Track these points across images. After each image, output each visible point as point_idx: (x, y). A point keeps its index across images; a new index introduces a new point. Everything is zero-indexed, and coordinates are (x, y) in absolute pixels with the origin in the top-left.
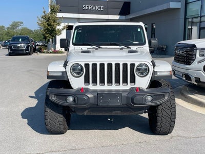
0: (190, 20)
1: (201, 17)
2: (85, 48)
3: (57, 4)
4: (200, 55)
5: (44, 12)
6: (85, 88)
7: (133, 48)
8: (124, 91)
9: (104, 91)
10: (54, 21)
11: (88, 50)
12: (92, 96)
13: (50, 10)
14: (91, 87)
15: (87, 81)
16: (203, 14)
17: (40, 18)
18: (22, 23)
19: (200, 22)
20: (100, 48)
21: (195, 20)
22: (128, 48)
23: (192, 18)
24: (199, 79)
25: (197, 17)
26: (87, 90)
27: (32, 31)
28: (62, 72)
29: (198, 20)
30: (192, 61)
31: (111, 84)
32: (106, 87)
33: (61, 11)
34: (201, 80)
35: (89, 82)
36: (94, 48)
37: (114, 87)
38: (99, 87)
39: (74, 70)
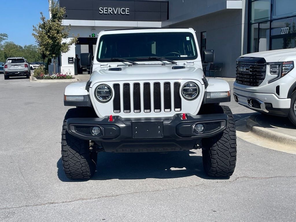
0: (256, 26)
1: (271, 21)
2: (114, 65)
3: (61, 6)
4: (271, 72)
5: (43, 19)
6: (114, 116)
7: (180, 63)
8: (167, 119)
9: (139, 119)
10: (58, 32)
11: (119, 67)
12: (124, 125)
13: (51, 15)
14: (123, 114)
15: (117, 107)
16: (274, 17)
17: (37, 28)
18: (6, 35)
19: (271, 29)
20: (134, 64)
21: (262, 26)
22: (173, 63)
23: (259, 23)
24: (271, 104)
25: (266, 22)
26: (117, 119)
27: (21, 47)
28: (84, 96)
29: (267, 25)
30: (260, 81)
31: (149, 111)
32: (143, 115)
33: (67, 17)
34: (274, 107)
35: (119, 109)
36: (126, 65)
37: (153, 114)
38: (133, 115)
39: (99, 93)
